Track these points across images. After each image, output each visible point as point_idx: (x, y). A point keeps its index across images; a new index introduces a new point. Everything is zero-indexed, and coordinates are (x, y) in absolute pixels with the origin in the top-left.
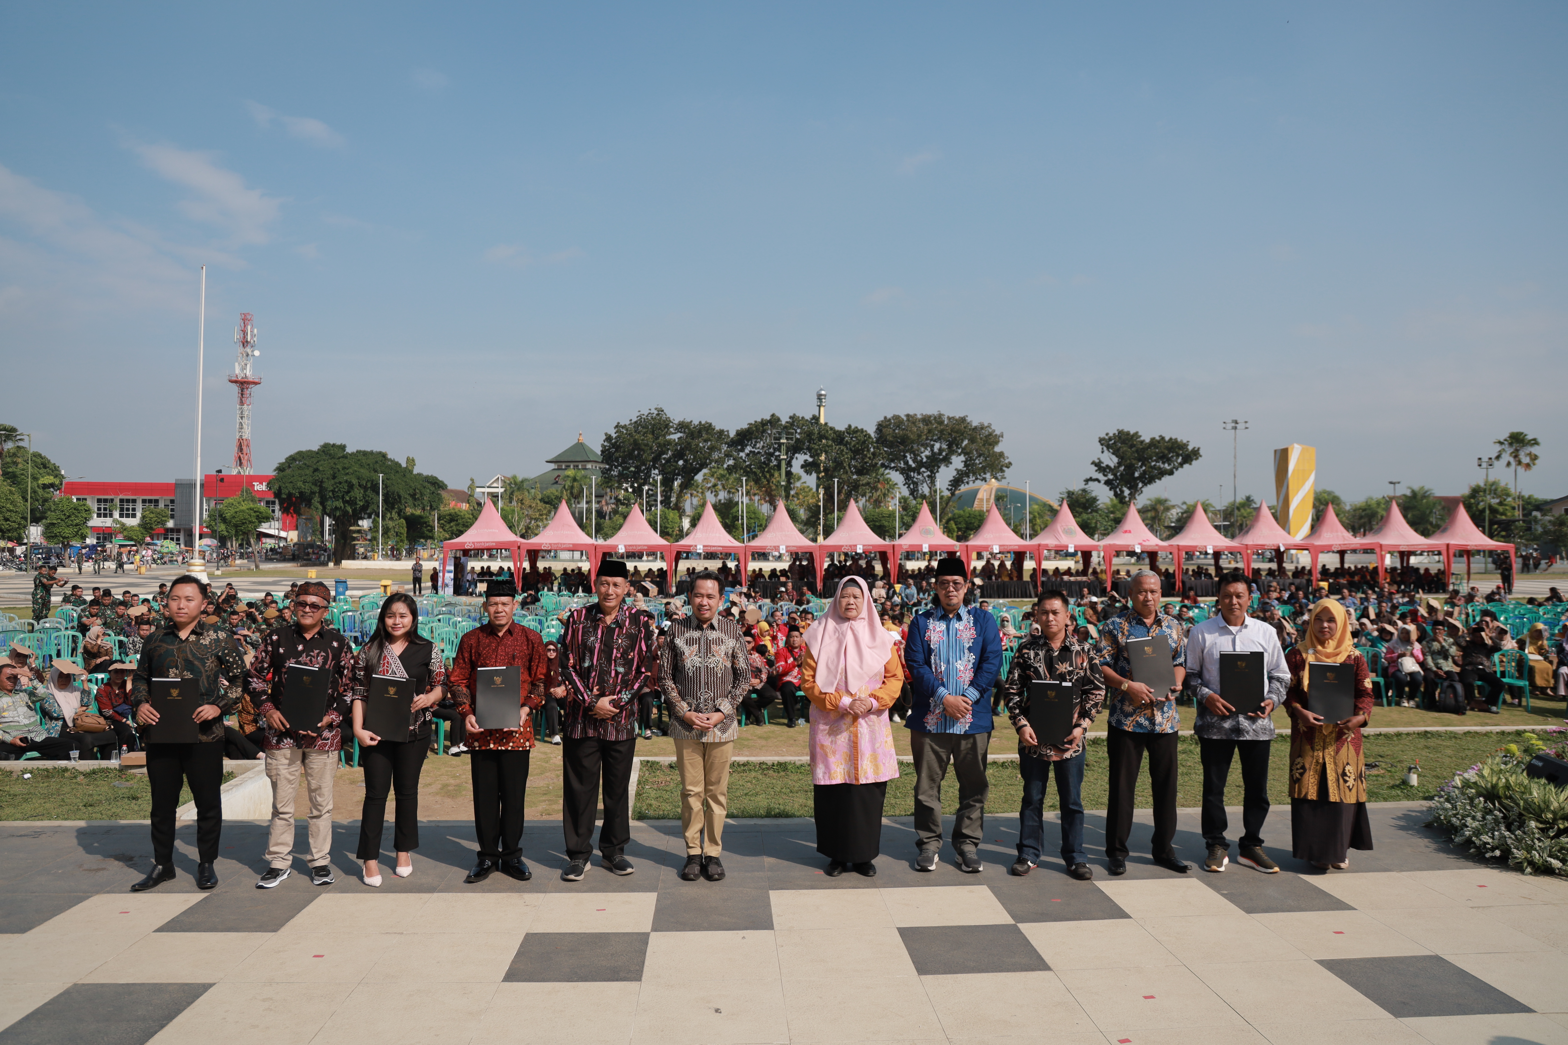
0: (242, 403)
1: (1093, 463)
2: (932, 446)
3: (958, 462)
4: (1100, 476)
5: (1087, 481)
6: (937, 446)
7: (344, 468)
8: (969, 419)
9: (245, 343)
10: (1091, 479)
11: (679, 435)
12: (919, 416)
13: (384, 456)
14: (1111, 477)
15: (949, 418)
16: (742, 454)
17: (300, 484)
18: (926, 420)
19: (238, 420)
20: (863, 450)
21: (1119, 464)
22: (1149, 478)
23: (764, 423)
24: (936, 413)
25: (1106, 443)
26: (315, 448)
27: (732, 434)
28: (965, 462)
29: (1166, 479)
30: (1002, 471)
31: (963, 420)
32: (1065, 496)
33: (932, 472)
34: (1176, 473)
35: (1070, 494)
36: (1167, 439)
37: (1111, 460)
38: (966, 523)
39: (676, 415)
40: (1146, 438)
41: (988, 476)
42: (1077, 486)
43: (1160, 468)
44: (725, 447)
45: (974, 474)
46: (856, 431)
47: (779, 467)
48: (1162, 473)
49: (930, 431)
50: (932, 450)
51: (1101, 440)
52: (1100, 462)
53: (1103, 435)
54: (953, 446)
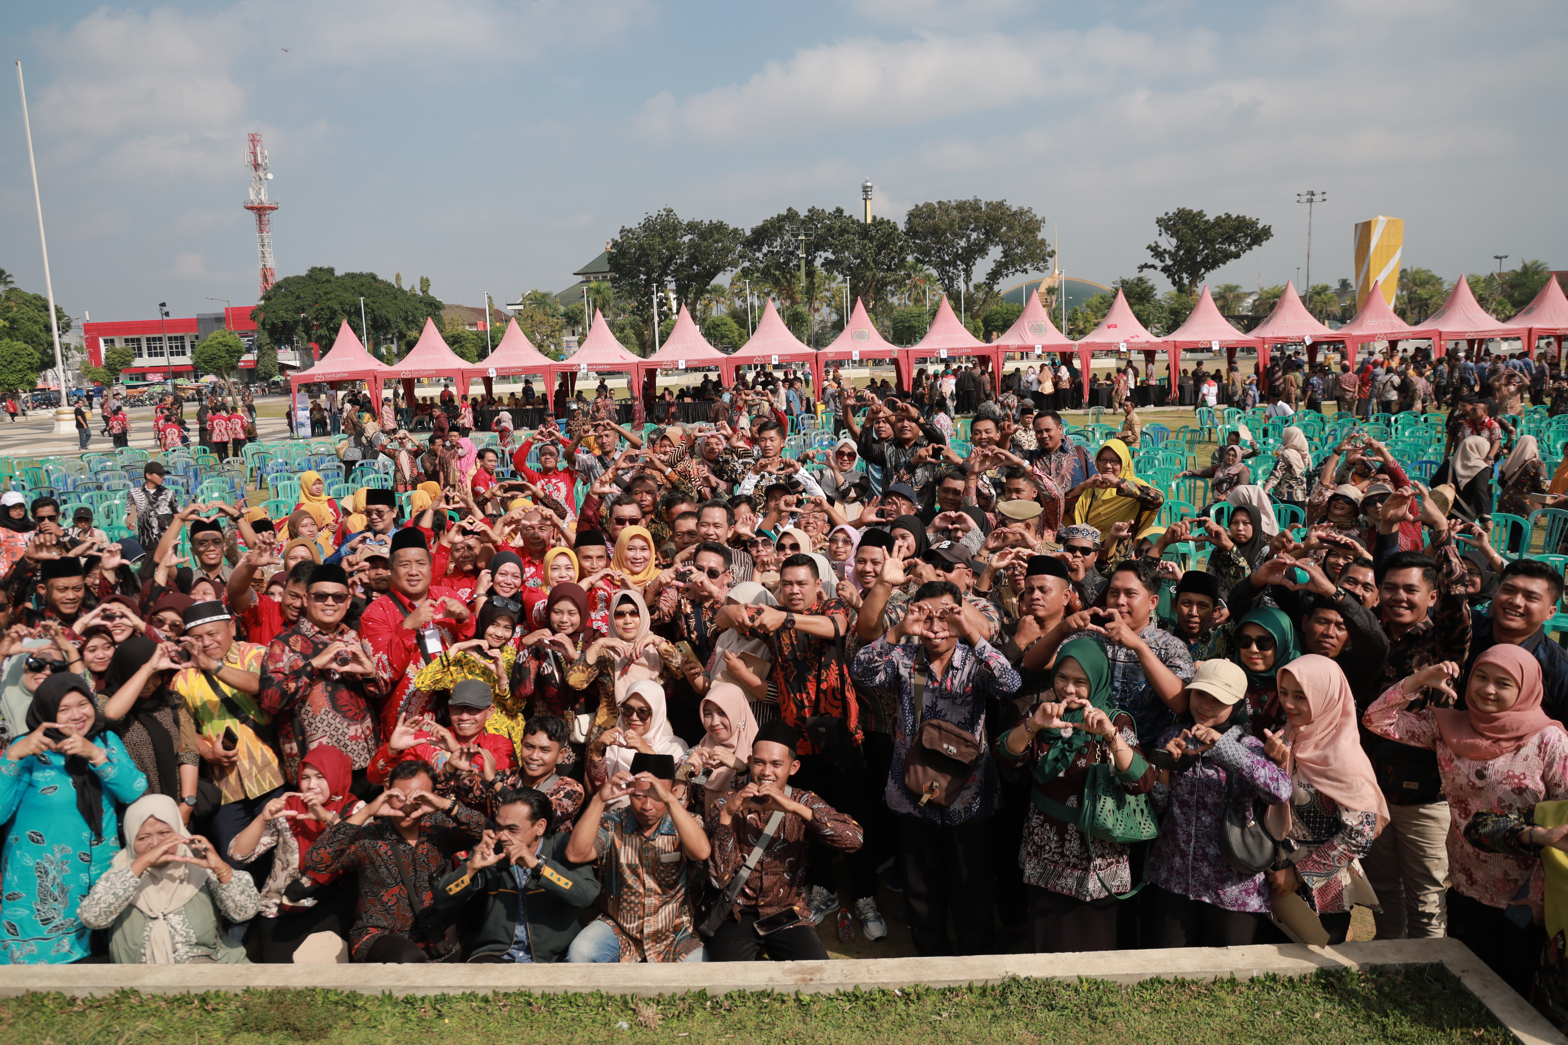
0: (261, 231)
1: (1149, 247)
2: (969, 237)
3: (996, 253)
4: (1157, 262)
5: (1141, 268)
6: (974, 236)
7: (326, 293)
8: (1007, 204)
9: (257, 166)
10: (1146, 266)
11: (690, 237)
12: (953, 204)
13: (373, 277)
14: (1169, 262)
15: (987, 204)
16: (759, 255)
17: (282, 313)
18: (961, 207)
19: (260, 248)
20: (888, 243)
21: (1178, 248)
22: (1212, 263)
23: (781, 219)
24: (971, 199)
25: (1167, 224)
26: (303, 273)
27: (748, 233)
28: (1004, 252)
29: (1232, 262)
30: (1045, 261)
31: (1001, 204)
32: (1119, 285)
33: (967, 265)
34: (1243, 256)
35: (1124, 283)
36: (1234, 216)
37: (1168, 243)
38: (1004, 320)
39: (685, 216)
40: (1211, 217)
41: (1028, 266)
42: (1132, 275)
43: (1225, 250)
44: (739, 248)
45: (1014, 265)
46: (882, 222)
47: (798, 267)
48: (1227, 256)
49: (963, 219)
50: (968, 241)
51: (1159, 221)
52: (1157, 246)
53: (1162, 215)
54: (991, 235)
